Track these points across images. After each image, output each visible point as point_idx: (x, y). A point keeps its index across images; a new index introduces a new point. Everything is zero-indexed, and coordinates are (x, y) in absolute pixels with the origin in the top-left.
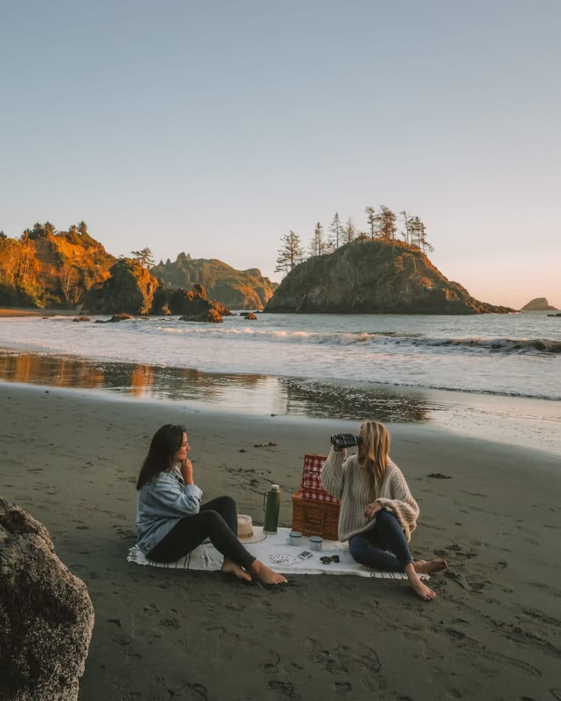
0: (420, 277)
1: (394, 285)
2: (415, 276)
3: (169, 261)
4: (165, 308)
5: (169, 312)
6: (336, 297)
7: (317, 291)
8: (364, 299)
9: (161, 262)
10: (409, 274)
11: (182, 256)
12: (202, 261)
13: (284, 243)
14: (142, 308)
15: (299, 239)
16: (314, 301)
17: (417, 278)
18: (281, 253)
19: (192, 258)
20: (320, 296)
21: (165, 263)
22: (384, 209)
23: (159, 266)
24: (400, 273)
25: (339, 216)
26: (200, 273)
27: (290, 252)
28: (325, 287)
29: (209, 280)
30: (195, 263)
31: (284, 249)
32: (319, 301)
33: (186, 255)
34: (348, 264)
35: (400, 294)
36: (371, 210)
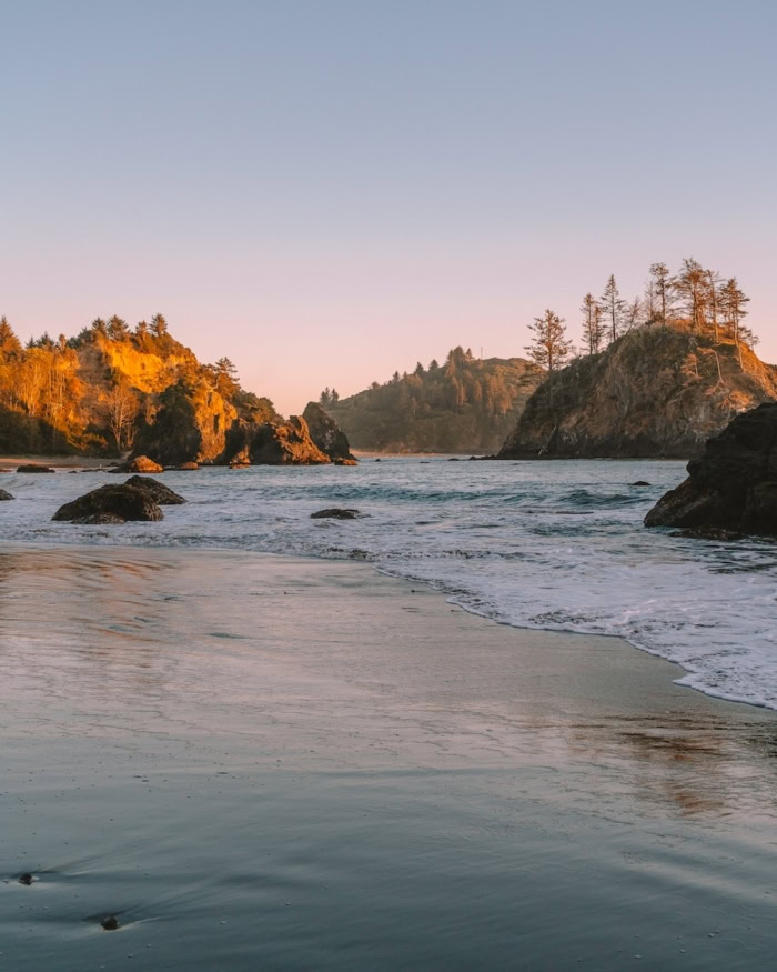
0: (728, 391)
1: (681, 407)
2: (718, 390)
3: (434, 363)
4: (243, 455)
5: (247, 461)
6: (601, 431)
7: (573, 420)
8: (637, 432)
9: (420, 367)
10: (707, 386)
11: (457, 354)
12: (495, 361)
13: (536, 334)
14: (199, 455)
15: (562, 325)
16: (565, 438)
17: (719, 394)
18: (531, 351)
19: (476, 356)
20: (575, 427)
21: (426, 368)
22: (690, 264)
23: (414, 375)
24: (691, 384)
25: (616, 281)
26: (485, 386)
27: (546, 348)
28: (585, 413)
29: (500, 398)
30: (481, 366)
31: (534, 344)
32: (574, 437)
33: (465, 351)
34: (620, 369)
35: (688, 422)
36: (660, 270)
